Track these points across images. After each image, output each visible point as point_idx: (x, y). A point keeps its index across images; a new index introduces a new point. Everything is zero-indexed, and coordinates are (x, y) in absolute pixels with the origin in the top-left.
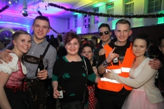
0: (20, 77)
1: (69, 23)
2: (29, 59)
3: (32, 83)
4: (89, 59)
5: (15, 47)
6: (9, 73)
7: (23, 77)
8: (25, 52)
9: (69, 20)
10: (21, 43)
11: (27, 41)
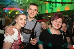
0: (20, 44)
1: (42, 8)
2: (25, 31)
3: (26, 46)
4: (65, 32)
5: (17, 23)
6: (12, 43)
7: (21, 44)
8: (23, 26)
9: (42, 6)
10: (20, 21)
11: (24, 20)
